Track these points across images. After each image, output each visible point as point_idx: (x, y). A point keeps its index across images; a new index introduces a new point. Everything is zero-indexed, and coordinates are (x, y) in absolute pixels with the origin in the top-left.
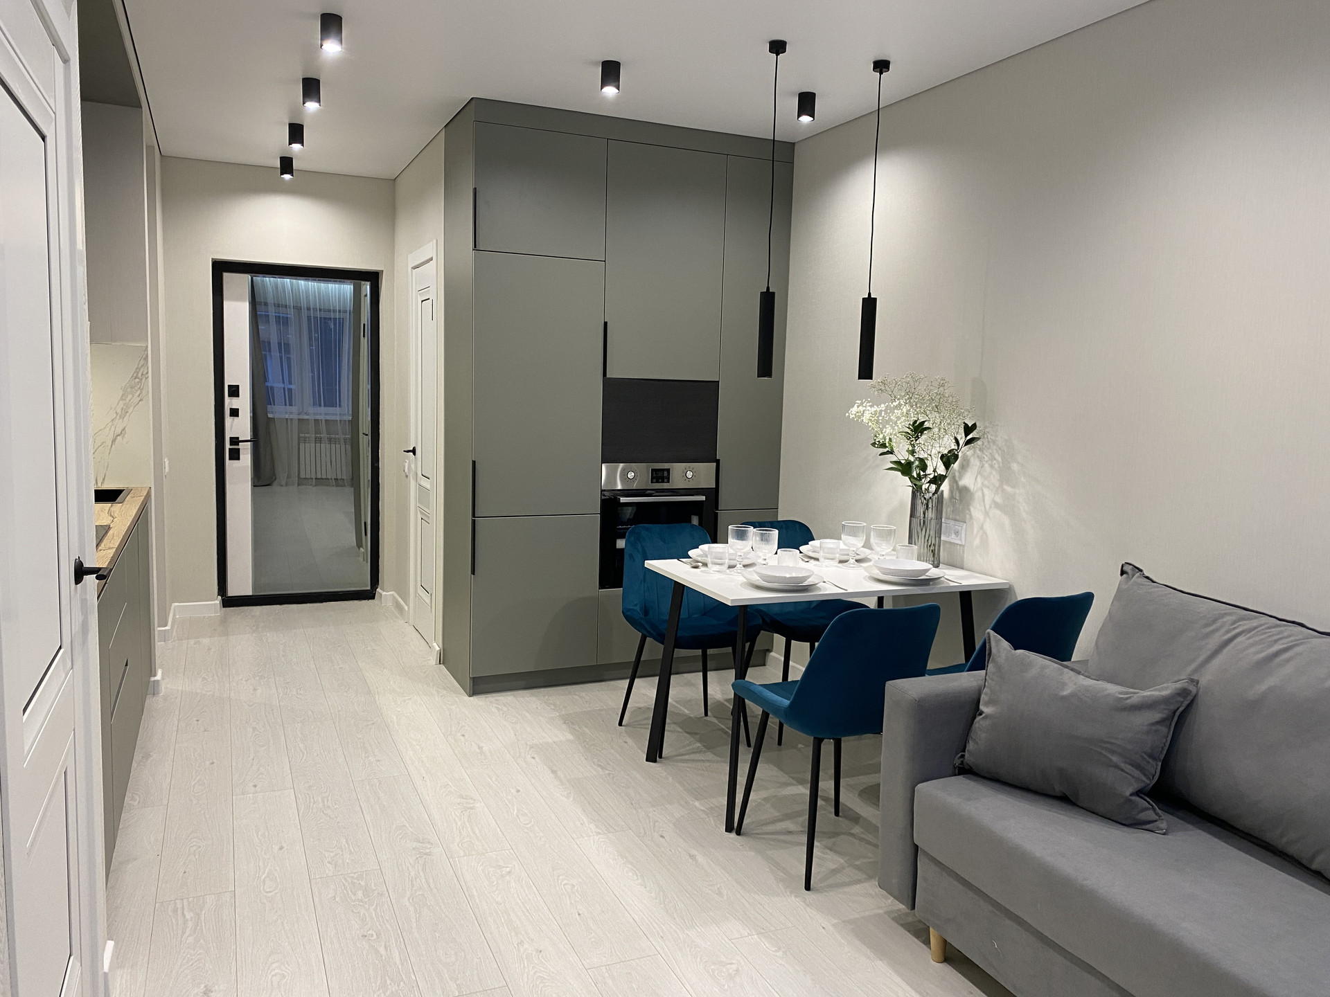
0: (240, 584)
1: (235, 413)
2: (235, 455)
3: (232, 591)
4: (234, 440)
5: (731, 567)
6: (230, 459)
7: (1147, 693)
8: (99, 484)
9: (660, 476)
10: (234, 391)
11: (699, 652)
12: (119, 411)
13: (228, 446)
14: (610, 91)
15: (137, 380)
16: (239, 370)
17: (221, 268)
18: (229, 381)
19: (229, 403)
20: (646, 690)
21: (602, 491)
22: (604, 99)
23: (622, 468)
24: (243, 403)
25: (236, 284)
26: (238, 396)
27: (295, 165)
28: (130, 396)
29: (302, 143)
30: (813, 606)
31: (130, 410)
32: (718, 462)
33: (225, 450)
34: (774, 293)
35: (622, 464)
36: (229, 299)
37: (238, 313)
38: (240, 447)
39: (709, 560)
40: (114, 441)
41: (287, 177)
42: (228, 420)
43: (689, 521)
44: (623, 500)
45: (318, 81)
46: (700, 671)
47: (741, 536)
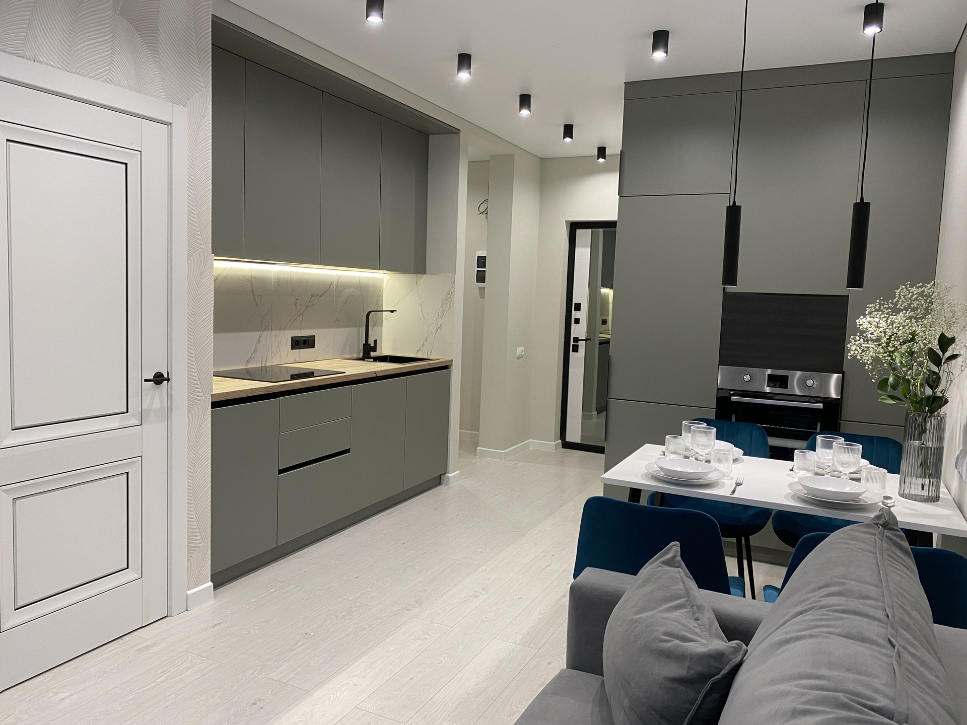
0: (574, 435)
1: (577, 321)
2: (576, 349)
3: (569, 438)
4: (575, 339)
6: (573, 351)
10: (578, 307)
12: (440, 314)
13: (572, 343)
15: (449, 296)
16: (581, 294)
17: (574, 227)
18: (575, 301)
19: (575, 314)
21: (718, 389)
24: (582, 315)
25: (584, 236)
26: (580, 310)
28: (445, 305)
31: (445, 314)
32: (843, 373)
33: (569, 345)
36: (579, 247)
37: (583, 254)
38: (578, 344)
40: (436, 331)
41: (601, 160)
42: (573, 325)
44: (733, 398)
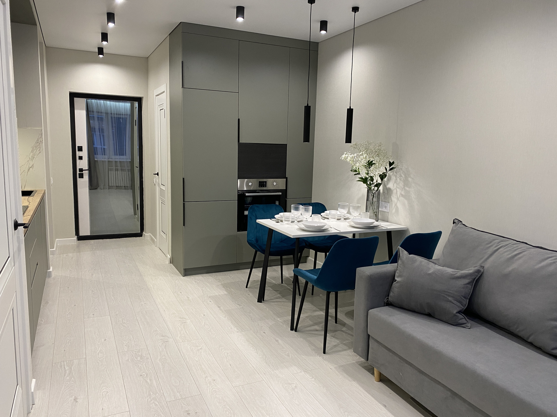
0: (85, 231)
1: (81, 158)
2: (81, 176)
3: (82, 234)
4: (81, 170)
5: (292, 222)
6: (79, 178)
7: (463, 272)
8: (23, 189)
9: (262, 184)
10: (80, 149)
11: (279, 257)
12: (31, 157)
13: (78, 172)
14: (240, 19)
15: (38, 144)
16: (82, 140)
17: (73, 96)
18: (78, 145)
19: (78, 154)
20: (257, 273)
21: (238, 191)
22: (238, 23)
23: (246, 181)
24: (84, 154)
25: (80, 103)
26: (82, 151)
27: (105, 51)
28: (35, 151)
29: (107, 41)
30: (326, 237)
31: (35, 157)
32: (287, 178)
33: (77, 174)
34: (310, 106)
35: (246, 179)
36: (77, 109)
37: (81, 115)
38: (83, 173)
39: (283, 219)
40: (29, 170)
41: (101, 56)
42: (78, 161)
43: (275, 203)
44: (247, 194)
45: (114, 14)
46: (280, 265)
47: (297, 209)
